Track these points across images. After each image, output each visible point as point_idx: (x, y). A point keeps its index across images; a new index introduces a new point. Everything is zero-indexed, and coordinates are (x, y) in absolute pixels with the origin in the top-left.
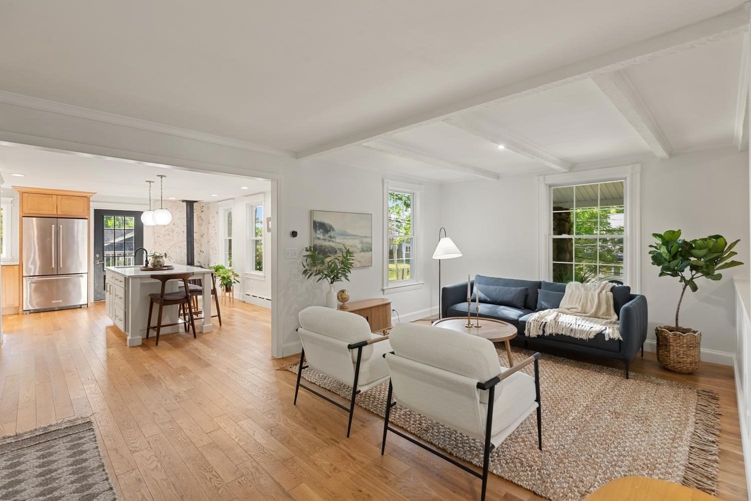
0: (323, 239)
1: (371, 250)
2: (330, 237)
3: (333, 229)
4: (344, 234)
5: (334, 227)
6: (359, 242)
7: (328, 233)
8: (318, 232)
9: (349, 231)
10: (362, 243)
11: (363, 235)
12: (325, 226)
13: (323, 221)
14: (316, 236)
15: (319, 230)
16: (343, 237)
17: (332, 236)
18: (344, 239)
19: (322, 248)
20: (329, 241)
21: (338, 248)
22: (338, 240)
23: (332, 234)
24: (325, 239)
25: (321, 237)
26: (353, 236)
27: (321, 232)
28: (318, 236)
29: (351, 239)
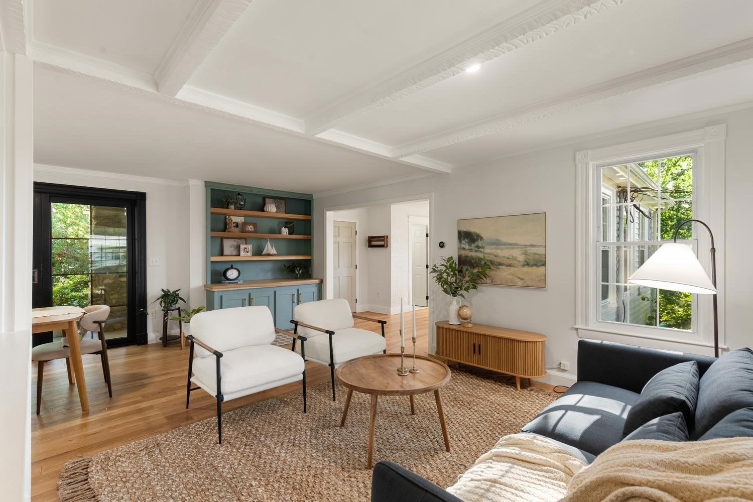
0: (469, 249)
1: (544, 265)
2: (478, 247)
3: (481, 238)
4: (497, 243)
5: (482, 235)
6: (520, 253)
7: (474, 243)
8: (463, 242)
9: (504, 239)
10: (525, 253)
11: (528, 244)
12: (472, 235)
13: (469, 230)
14: (460, 246)
15: (464, 240)
16: (494, 246)
17: (480, 245)
18: (496, 248)
19: (468, 259)
20: (476, 251)
21: (488, 260)
22: (487, 251)
23: (480, 243)
24: (471, 249)
25: (467, 247)
26: (511, 244)
27: (466, 242)
28: (463, 246)
29: (507, 248)
